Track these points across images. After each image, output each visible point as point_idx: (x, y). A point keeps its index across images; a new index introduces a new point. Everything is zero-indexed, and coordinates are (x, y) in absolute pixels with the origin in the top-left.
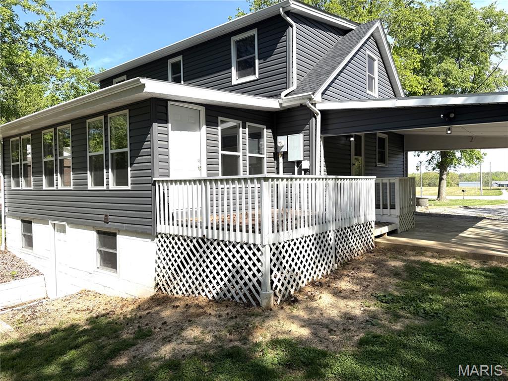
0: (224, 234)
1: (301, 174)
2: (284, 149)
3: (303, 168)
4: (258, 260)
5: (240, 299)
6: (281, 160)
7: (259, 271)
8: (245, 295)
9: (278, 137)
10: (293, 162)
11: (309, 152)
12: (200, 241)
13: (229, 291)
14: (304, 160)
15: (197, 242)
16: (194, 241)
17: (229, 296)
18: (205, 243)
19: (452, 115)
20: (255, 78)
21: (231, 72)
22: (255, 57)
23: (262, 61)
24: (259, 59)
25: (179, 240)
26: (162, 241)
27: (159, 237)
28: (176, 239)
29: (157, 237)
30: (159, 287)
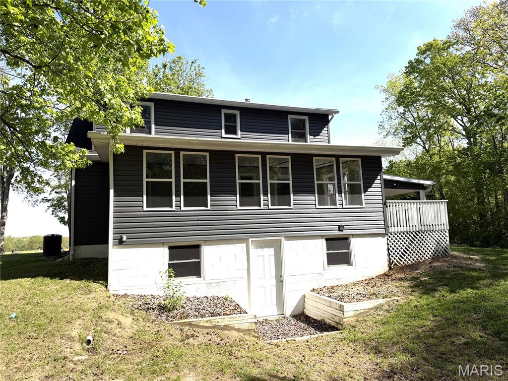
0: (433, 227)
4: (446, 236)
5: (441, 255)
7: (446, 240)
8: (443, 252)
12: (417, 233)
13: (436, 253)
15: (416, 233)
16: (414, 233)
17: (436, 255)
18: (419, 233)
21: (288, 137)
25: (404, 234)
26: (392, 236)
27: (389, 234)
28: (402, 234)
29: (387, 235)
30: (394, 263)
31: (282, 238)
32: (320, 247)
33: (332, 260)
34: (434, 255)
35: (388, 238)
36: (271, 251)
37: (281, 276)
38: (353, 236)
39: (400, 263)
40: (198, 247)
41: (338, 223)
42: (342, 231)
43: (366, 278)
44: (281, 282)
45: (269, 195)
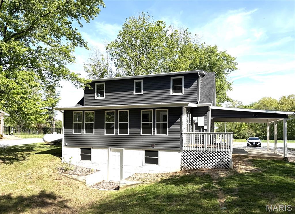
1: (203, 132)
2: (196, 122)
3: (204, 129)
4: (229, 156)
5: (222, 167)
6: (194, 125)
7: (229, 159)
8: (224, 166)
9: (193, 117)
10: (200, 127)
11: (206, 123)
12: (204, 152)
13: (217, 165)
14: (205, 126)
16: (202, 152)
17: (218, 167)
18: (206, 152)
19: (257, 115)
20: (182, 94)
21: (170, 90)
22: (182, 86)
23: (186, 88)
24: (184, 87)
25: (194, 152)
26: (185, 152)
27: (183, 151)
28: (192, 151)
29: (182, 151)
30: (184, 167)
31: (123, 148)
32: (141, 154)
33: (148, 161)
34: (216, 167)
35: (183, 153)
36: (119, 154)
37: (122, 165)
38: (160, 150)
39: (188, 168)
40: (90, 149)
41: (152, 143)
42: (154, 147)
43: (165, 172)
44: (122, 168)
45: (118, 129)
